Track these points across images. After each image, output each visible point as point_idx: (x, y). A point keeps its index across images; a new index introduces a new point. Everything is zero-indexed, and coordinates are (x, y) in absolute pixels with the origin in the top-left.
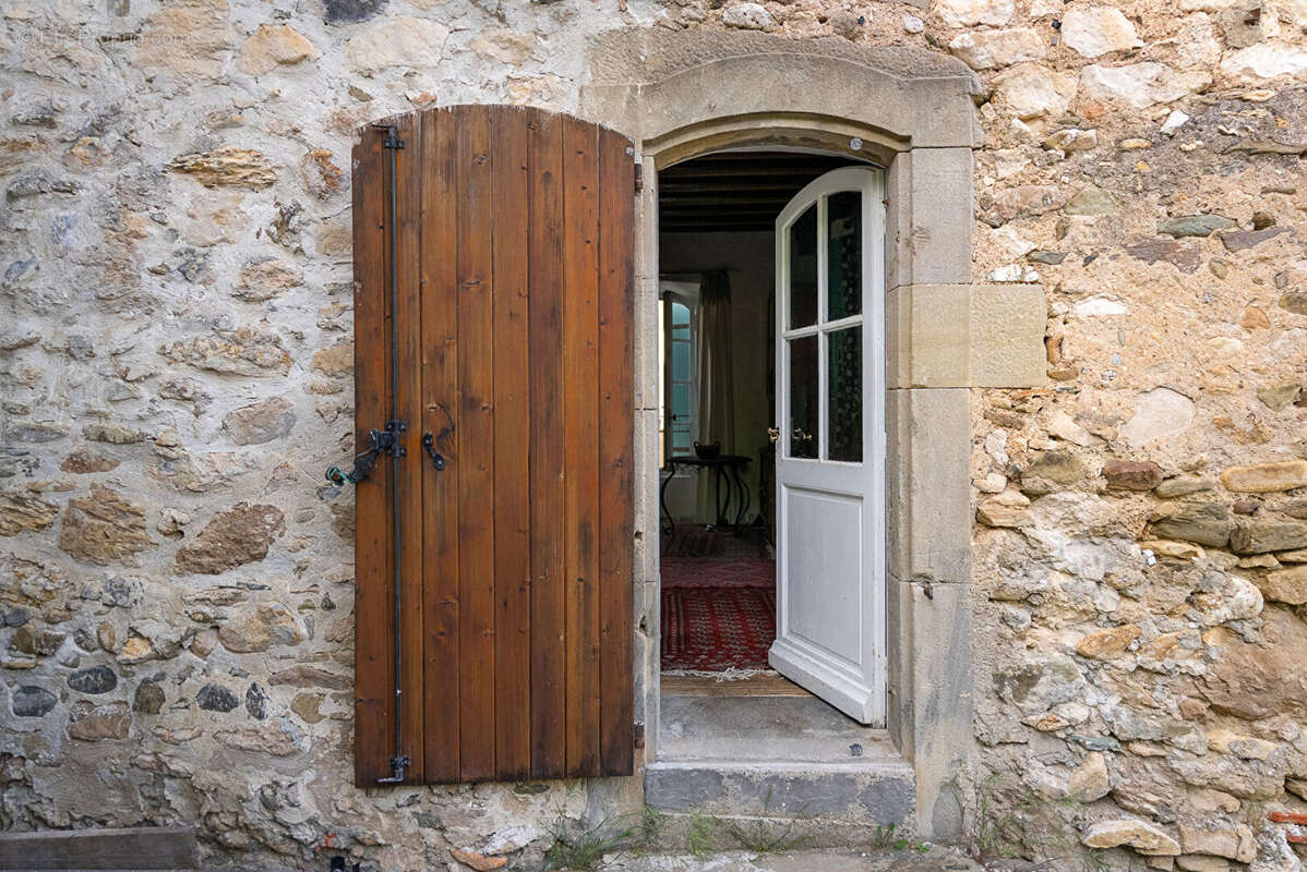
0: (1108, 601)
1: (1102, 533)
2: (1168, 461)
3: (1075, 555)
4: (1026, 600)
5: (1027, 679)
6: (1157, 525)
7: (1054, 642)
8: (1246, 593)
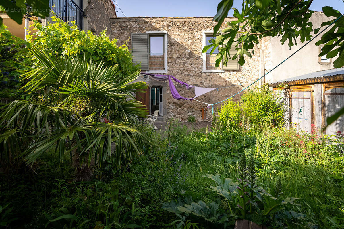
0: (173, 109)
1: (173, 106)
2: (176, 102)
3: (172, 107)
4: (169, 109)
5: (169, 113)
6: (176, 105)
7: (171, 111)
8: (180, 108)
